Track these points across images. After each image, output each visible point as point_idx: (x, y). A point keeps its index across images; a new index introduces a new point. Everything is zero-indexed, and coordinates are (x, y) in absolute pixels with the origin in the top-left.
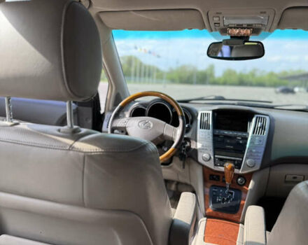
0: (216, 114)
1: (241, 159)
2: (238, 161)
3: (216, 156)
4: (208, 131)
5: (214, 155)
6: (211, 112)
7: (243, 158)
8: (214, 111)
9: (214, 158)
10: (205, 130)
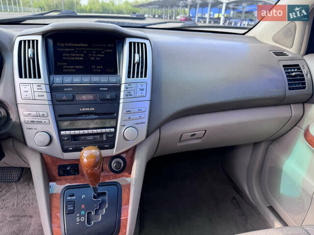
0: (51, 42)
1: (113, 130)
2: (107, 133)
3: (63, 133)
4: (37, 80)
5: (59, 130)
6: (39, 38)
7: (115, 128)
8: (46, 35)
9: (60, 136)
10: (32, 80)
